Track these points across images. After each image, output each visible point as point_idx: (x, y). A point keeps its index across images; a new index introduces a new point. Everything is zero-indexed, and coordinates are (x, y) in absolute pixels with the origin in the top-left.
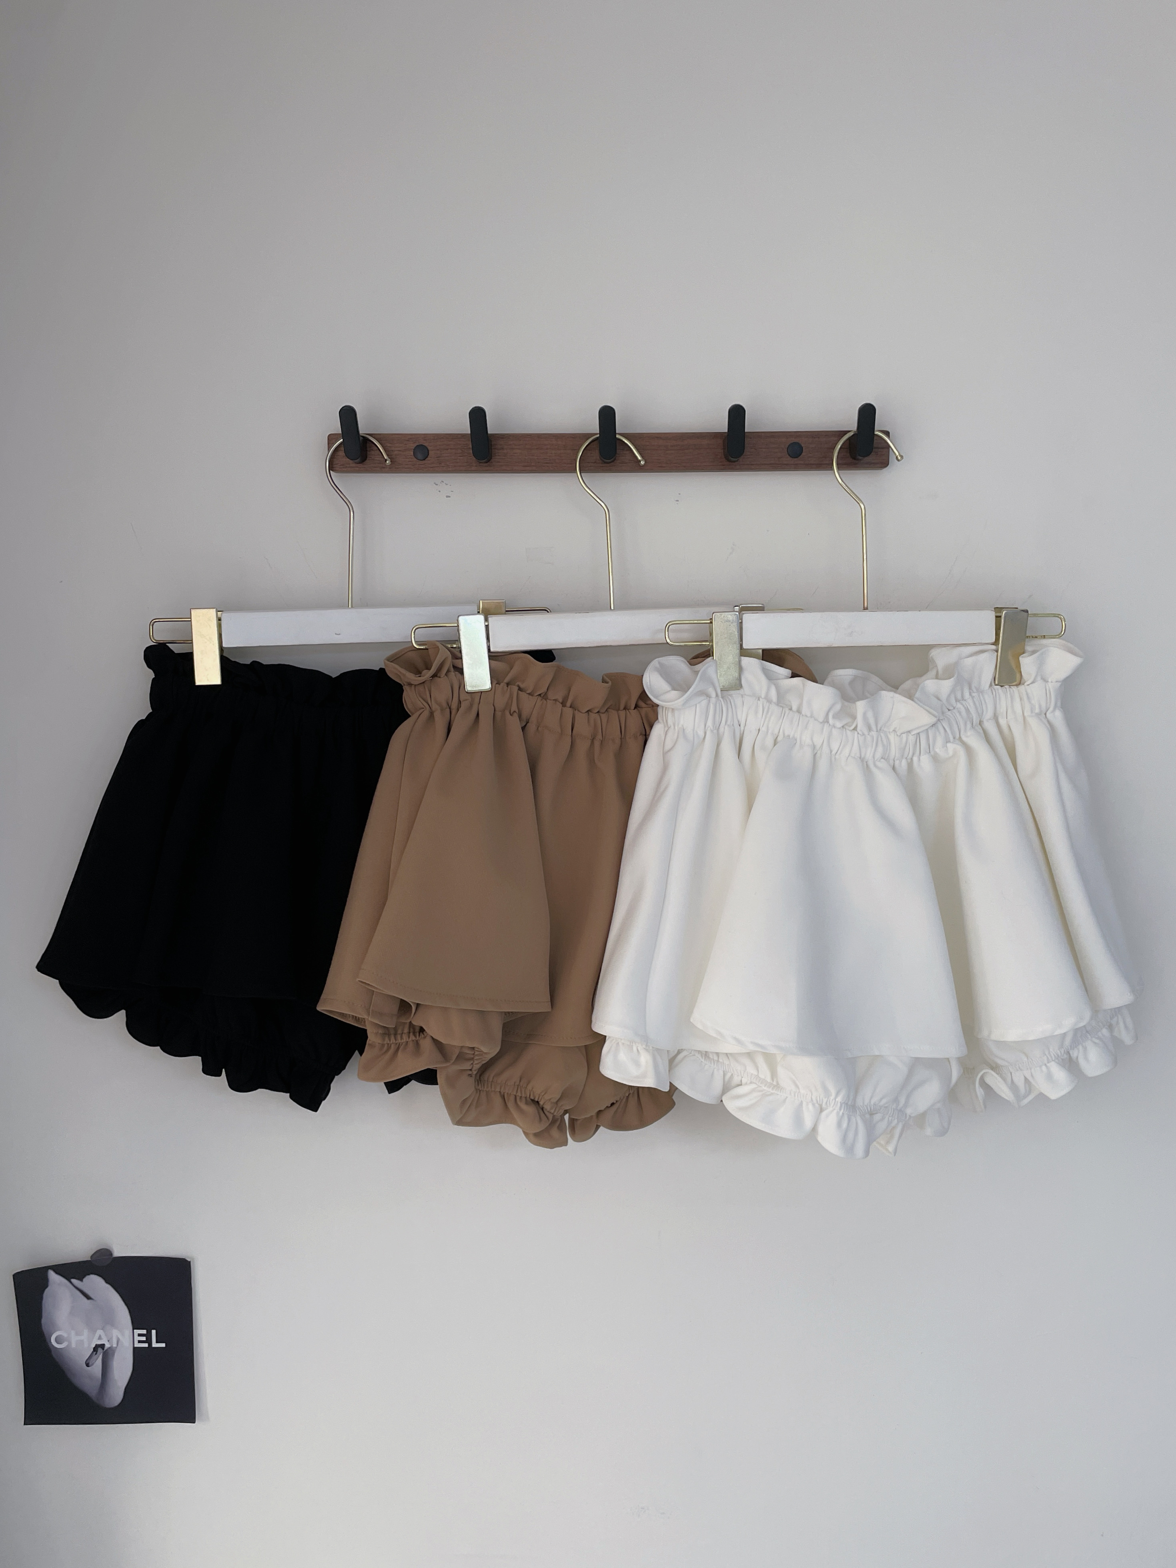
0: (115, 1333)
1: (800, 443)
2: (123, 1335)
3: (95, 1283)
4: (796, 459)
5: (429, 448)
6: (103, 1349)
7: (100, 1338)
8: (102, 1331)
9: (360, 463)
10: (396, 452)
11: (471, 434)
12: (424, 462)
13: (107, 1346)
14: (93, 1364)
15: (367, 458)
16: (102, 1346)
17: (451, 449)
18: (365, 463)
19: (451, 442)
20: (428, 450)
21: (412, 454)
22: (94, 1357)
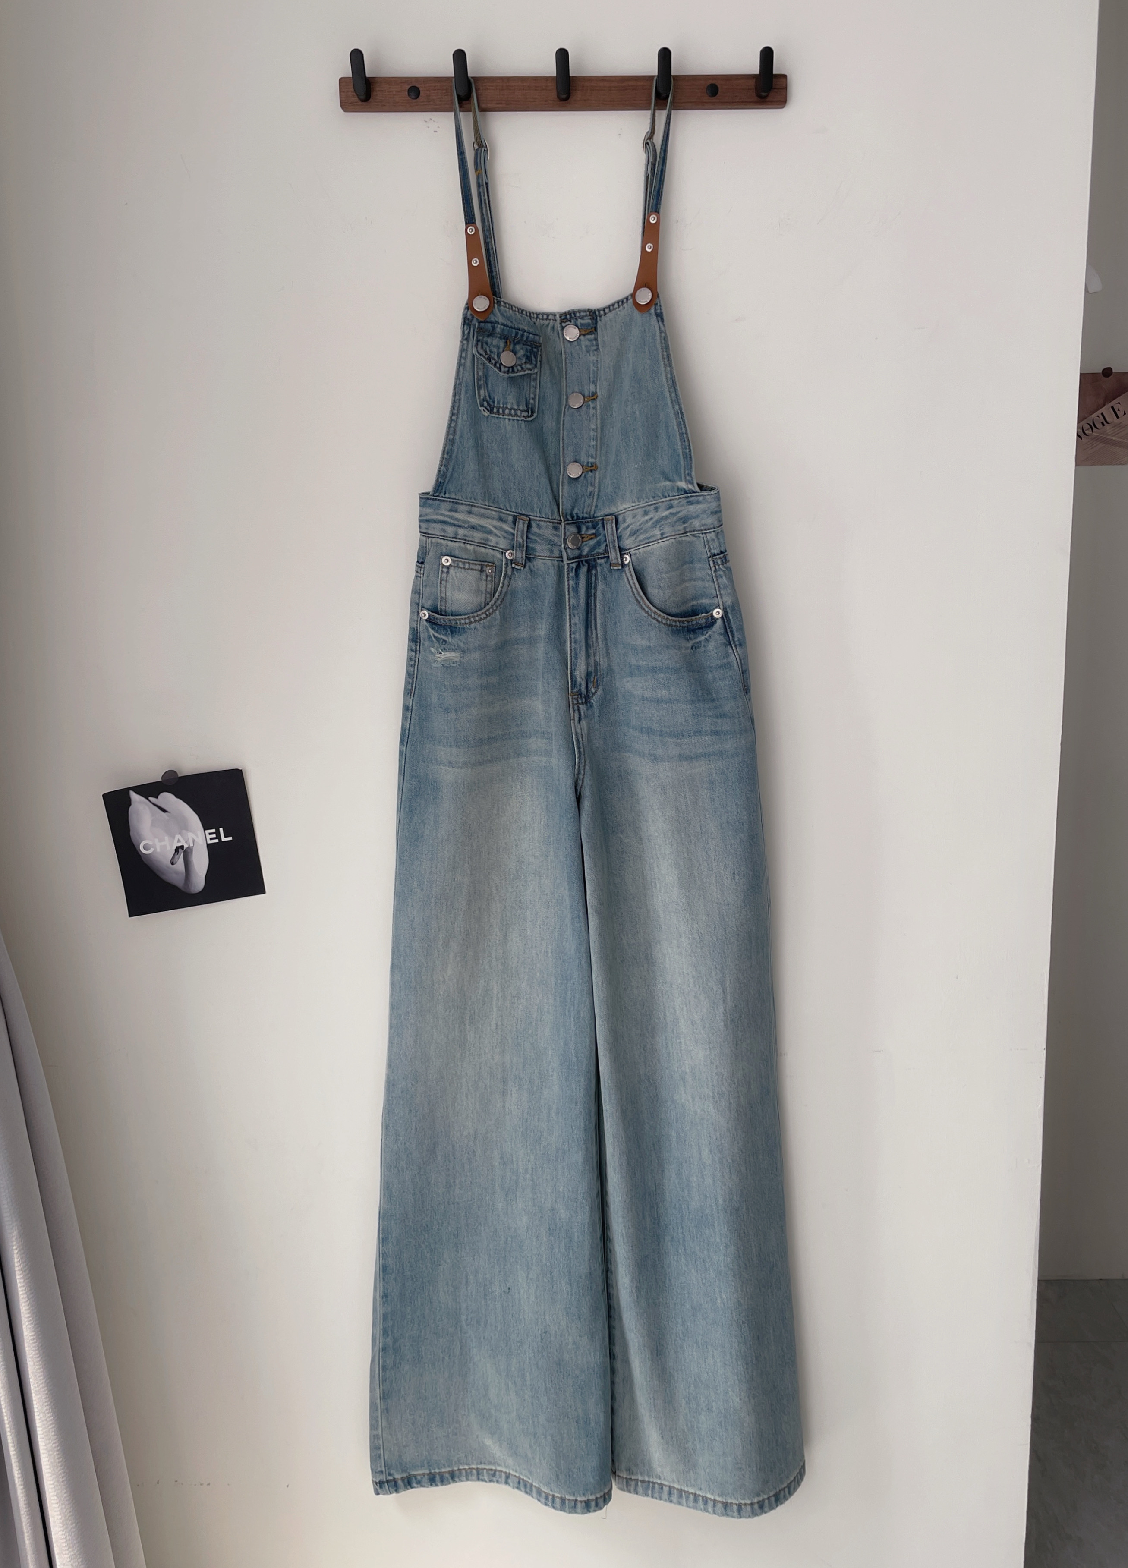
0: (190, 835)
1: (717, 84)
2: (198, 837)
3: (167, 799)
4: (713, 98)
5: (421, 89)
6: (183, 849)
7: (179, 841)
8: (179, 835)
9: (363, 101)
10: (394, 93)
11: (455, 77)
12: (415, 100)
13: (186, 846)
14: (176, 863)
15: (370, 97)
16: (182, 847)
17: (438, 89)
18: (370, 101)
19: (438, 84)
20: (419, 91)
21: (407, 93)
22: (177, 857)
